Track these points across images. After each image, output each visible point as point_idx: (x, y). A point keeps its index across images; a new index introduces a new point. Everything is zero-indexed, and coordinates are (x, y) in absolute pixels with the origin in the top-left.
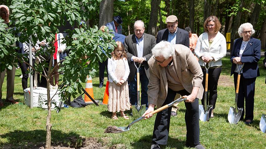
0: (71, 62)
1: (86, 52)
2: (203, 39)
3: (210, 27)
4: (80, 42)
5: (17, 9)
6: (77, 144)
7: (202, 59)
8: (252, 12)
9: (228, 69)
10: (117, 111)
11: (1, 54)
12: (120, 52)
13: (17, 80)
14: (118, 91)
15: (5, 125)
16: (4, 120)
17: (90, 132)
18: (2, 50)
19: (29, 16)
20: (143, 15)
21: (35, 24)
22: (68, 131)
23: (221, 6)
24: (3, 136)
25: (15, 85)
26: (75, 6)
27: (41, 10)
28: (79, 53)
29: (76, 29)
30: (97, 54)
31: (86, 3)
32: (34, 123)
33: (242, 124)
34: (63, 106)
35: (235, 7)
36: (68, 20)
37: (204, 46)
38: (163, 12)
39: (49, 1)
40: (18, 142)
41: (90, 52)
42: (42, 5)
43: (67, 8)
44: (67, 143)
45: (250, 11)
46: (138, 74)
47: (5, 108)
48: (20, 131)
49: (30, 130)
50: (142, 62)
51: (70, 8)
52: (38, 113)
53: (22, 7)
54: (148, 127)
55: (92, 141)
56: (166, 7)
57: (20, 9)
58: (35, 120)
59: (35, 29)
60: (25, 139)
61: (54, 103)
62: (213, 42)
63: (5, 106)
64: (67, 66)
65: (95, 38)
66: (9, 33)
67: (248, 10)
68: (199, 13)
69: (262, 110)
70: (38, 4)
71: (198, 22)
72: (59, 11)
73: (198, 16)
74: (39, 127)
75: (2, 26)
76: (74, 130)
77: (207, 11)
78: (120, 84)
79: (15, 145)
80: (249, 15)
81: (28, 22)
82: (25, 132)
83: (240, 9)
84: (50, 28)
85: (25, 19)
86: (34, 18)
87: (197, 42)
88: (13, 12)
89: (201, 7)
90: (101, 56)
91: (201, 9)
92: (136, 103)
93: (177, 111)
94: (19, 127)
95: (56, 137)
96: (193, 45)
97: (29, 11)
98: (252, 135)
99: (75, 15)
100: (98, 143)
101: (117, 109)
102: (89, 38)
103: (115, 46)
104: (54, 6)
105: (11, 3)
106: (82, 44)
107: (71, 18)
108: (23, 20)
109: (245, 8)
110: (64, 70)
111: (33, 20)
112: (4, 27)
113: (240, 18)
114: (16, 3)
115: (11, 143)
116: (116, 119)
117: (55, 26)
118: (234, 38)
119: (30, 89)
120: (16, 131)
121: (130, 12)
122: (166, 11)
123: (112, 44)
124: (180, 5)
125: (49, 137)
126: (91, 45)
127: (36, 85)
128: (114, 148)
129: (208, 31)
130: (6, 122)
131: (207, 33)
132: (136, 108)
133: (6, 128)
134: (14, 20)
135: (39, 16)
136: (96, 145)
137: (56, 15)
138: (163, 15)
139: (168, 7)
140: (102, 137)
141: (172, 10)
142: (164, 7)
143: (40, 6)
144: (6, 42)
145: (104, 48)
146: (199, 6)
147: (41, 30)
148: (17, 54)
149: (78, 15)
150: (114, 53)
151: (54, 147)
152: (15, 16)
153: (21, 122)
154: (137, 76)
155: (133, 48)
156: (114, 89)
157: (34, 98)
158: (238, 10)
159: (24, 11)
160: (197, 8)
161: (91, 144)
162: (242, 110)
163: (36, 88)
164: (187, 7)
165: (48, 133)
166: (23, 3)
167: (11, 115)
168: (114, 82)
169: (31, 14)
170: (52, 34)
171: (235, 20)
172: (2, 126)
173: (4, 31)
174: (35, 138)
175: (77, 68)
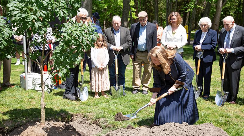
0: (60, 51)
1: (73, 42)
2: (167, 31)
3: (173, 21)
4: (69, 35)
5: (13, 7)
6: (66, 119)
7: (167, 47)
8: (205, 9)
9: (187, 55)
10: (99, 91)
11: (1, 46)
12: (101, 42)
13: (13, 67)
14: (99, 75)
15: (6, 105)
16: (4, 100)
17: (77, 109)
18: (2, 42)
19: (24, 13)
20: (116, 12)
21: (29, 20)
22: (59, 109)
23: (179, 4)
24: (4, 114)
25: (12, 71)
26: (63, 4)
27: (34, 8)
28: (68, 43)
29: (64, 24)
30: (83, 44)
31: (72, 1)
32: (30, 103)
33: (201, 99)
34: (53, 88)
35: (191, 5)
36: (57, 16)
37: (168, 36)
38: (133, 9)
39: (41, 0)
40: (17, 118)
41: (77, 43)
42: (35, 3)
43: (56, 6)
44: (58, 118)
45: (203, 8)
46: (116, 60)
47: (4, 90)
48: (19, 110)
49: (27, 108)
50: (120, 50)
51: (58, 5)
52: (33, 94)
53: (18, 6)
54: (125, 104)
55: (79, 117)
56: (135, 5)
57: (16, 7)
58: (30, 100)
59: (30, 24)
60: (23, 116)
61: (46, 86)
62: (175, 33)
63: (4, 89)
64: (57, 55)
65: (80, 31)
66: (7, 28)
67: (201, 7)
68: (162, 9)
69: (216, 87)
70: (32, 3)
71: (161, 17)
72: (50, 8)
73: (161, 12)
74: (34, 105)
75: (1, 22)
76: (63, 108)
77: (169, 8)
78: (101, 68)
79: (15, 121)
80: (202, 11)
81: (24, 18)
82: (23, 110)
83: (195, 6)
84: (42, 23)
85: (21, 16)
86: (28, 15)
87: (163, 33)
88: (10, 10)
89: (163, 5)
90: (86, 46)
91: (164, 6)
92: (115, 84)
93: (148, 90)
94: (17, 106)
95: (49, 114)
96: (159, 36)
97: (24, 9)
98: (209, 108)
99: (63, 12)
100: (84, 117)
101: (99, 90)
102: (75, 31)
103: (98, 37)
104: (45, 4)
105: (8, 2)
106: (70, 36)
107: (59, 14)
108: (19, 16)
109: (199, 6)
110: (55, 58)
111: (28, 16)
112: (3, 22)
113: (195, 13)
114: (13, 2)
115: (11, 119)
116: (98, 98)
117: (46, 21)
118: (191, 30)
119: (25, 74)
120: (15, 110)
121: (105, 9)
122: (135, 8)
123: (95, 36)
124: (146, 3)
125: (43, 114)
126: (77, 37)
127: (29, 71)
128: (98, 121)
129: (171, 24)
130: (6, 102)
131: (171, 26)
132: (115, 88)
133: (6, 107)
134: (11, 16)
135: (32, 13)
136: (82, 120)
137: (47, 12)
138: (132, 11)
139: (136, 5)
140: (87, 113)
141: (140, 7)
142: (133, 5)
143: (33, 4)
144: (5, 35)
145: (89, 39)
146: (162, 4)
147: (35, 25)
148: (15, 46)
149: (66, 12)
150: (96, 43)
151: (48, 122)
152: (12, 13)
153: (18, 102)
154: (115, 62)
155: (111, 39)
156: (96, 73)
157: (28, 81)
158: (193, 7)
159: (20, 9)
160: (160, 5)
161: (78, 119)
162: (201, 88)
163: (30, 73)
164: (152, 5)
165: (43, 110)
166: (18, 2)
167: (10, 96)
168: (96, 67)
169: (26, 12)
170: (44, 28)
171: (191, 15)
172: (2, 105)
173: (2, 26)
174: (31, 115)
175: (66, 56)
